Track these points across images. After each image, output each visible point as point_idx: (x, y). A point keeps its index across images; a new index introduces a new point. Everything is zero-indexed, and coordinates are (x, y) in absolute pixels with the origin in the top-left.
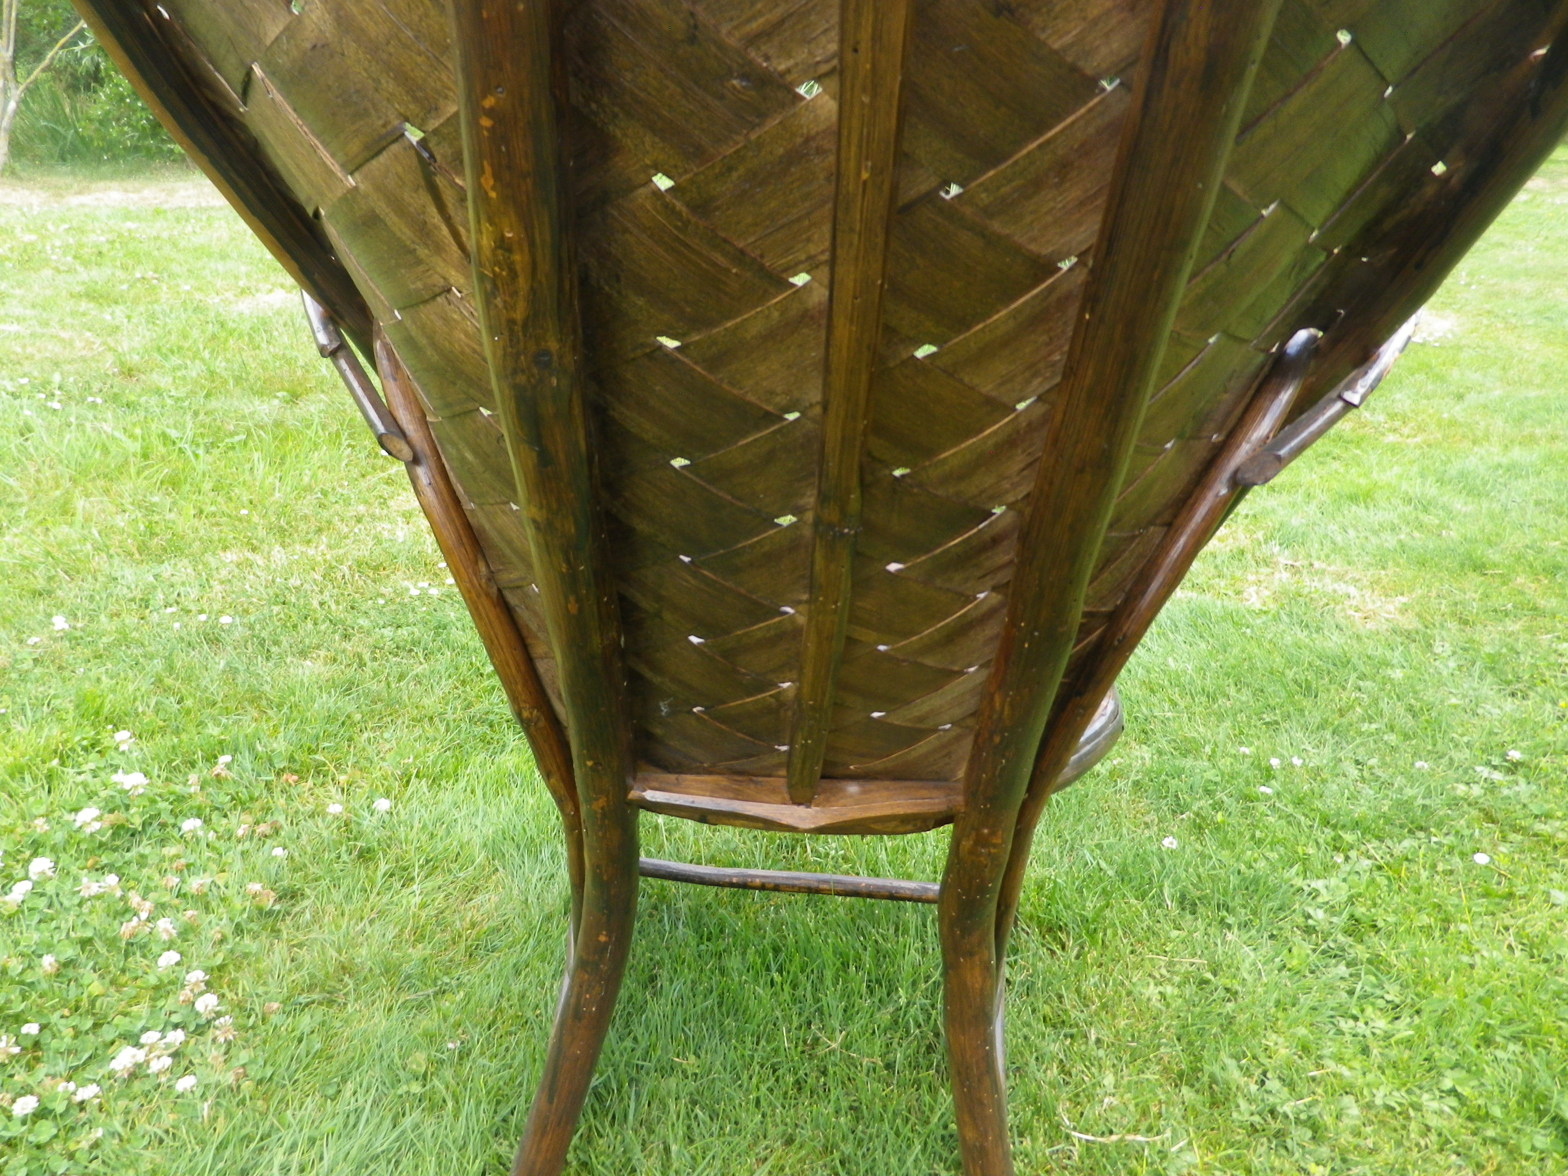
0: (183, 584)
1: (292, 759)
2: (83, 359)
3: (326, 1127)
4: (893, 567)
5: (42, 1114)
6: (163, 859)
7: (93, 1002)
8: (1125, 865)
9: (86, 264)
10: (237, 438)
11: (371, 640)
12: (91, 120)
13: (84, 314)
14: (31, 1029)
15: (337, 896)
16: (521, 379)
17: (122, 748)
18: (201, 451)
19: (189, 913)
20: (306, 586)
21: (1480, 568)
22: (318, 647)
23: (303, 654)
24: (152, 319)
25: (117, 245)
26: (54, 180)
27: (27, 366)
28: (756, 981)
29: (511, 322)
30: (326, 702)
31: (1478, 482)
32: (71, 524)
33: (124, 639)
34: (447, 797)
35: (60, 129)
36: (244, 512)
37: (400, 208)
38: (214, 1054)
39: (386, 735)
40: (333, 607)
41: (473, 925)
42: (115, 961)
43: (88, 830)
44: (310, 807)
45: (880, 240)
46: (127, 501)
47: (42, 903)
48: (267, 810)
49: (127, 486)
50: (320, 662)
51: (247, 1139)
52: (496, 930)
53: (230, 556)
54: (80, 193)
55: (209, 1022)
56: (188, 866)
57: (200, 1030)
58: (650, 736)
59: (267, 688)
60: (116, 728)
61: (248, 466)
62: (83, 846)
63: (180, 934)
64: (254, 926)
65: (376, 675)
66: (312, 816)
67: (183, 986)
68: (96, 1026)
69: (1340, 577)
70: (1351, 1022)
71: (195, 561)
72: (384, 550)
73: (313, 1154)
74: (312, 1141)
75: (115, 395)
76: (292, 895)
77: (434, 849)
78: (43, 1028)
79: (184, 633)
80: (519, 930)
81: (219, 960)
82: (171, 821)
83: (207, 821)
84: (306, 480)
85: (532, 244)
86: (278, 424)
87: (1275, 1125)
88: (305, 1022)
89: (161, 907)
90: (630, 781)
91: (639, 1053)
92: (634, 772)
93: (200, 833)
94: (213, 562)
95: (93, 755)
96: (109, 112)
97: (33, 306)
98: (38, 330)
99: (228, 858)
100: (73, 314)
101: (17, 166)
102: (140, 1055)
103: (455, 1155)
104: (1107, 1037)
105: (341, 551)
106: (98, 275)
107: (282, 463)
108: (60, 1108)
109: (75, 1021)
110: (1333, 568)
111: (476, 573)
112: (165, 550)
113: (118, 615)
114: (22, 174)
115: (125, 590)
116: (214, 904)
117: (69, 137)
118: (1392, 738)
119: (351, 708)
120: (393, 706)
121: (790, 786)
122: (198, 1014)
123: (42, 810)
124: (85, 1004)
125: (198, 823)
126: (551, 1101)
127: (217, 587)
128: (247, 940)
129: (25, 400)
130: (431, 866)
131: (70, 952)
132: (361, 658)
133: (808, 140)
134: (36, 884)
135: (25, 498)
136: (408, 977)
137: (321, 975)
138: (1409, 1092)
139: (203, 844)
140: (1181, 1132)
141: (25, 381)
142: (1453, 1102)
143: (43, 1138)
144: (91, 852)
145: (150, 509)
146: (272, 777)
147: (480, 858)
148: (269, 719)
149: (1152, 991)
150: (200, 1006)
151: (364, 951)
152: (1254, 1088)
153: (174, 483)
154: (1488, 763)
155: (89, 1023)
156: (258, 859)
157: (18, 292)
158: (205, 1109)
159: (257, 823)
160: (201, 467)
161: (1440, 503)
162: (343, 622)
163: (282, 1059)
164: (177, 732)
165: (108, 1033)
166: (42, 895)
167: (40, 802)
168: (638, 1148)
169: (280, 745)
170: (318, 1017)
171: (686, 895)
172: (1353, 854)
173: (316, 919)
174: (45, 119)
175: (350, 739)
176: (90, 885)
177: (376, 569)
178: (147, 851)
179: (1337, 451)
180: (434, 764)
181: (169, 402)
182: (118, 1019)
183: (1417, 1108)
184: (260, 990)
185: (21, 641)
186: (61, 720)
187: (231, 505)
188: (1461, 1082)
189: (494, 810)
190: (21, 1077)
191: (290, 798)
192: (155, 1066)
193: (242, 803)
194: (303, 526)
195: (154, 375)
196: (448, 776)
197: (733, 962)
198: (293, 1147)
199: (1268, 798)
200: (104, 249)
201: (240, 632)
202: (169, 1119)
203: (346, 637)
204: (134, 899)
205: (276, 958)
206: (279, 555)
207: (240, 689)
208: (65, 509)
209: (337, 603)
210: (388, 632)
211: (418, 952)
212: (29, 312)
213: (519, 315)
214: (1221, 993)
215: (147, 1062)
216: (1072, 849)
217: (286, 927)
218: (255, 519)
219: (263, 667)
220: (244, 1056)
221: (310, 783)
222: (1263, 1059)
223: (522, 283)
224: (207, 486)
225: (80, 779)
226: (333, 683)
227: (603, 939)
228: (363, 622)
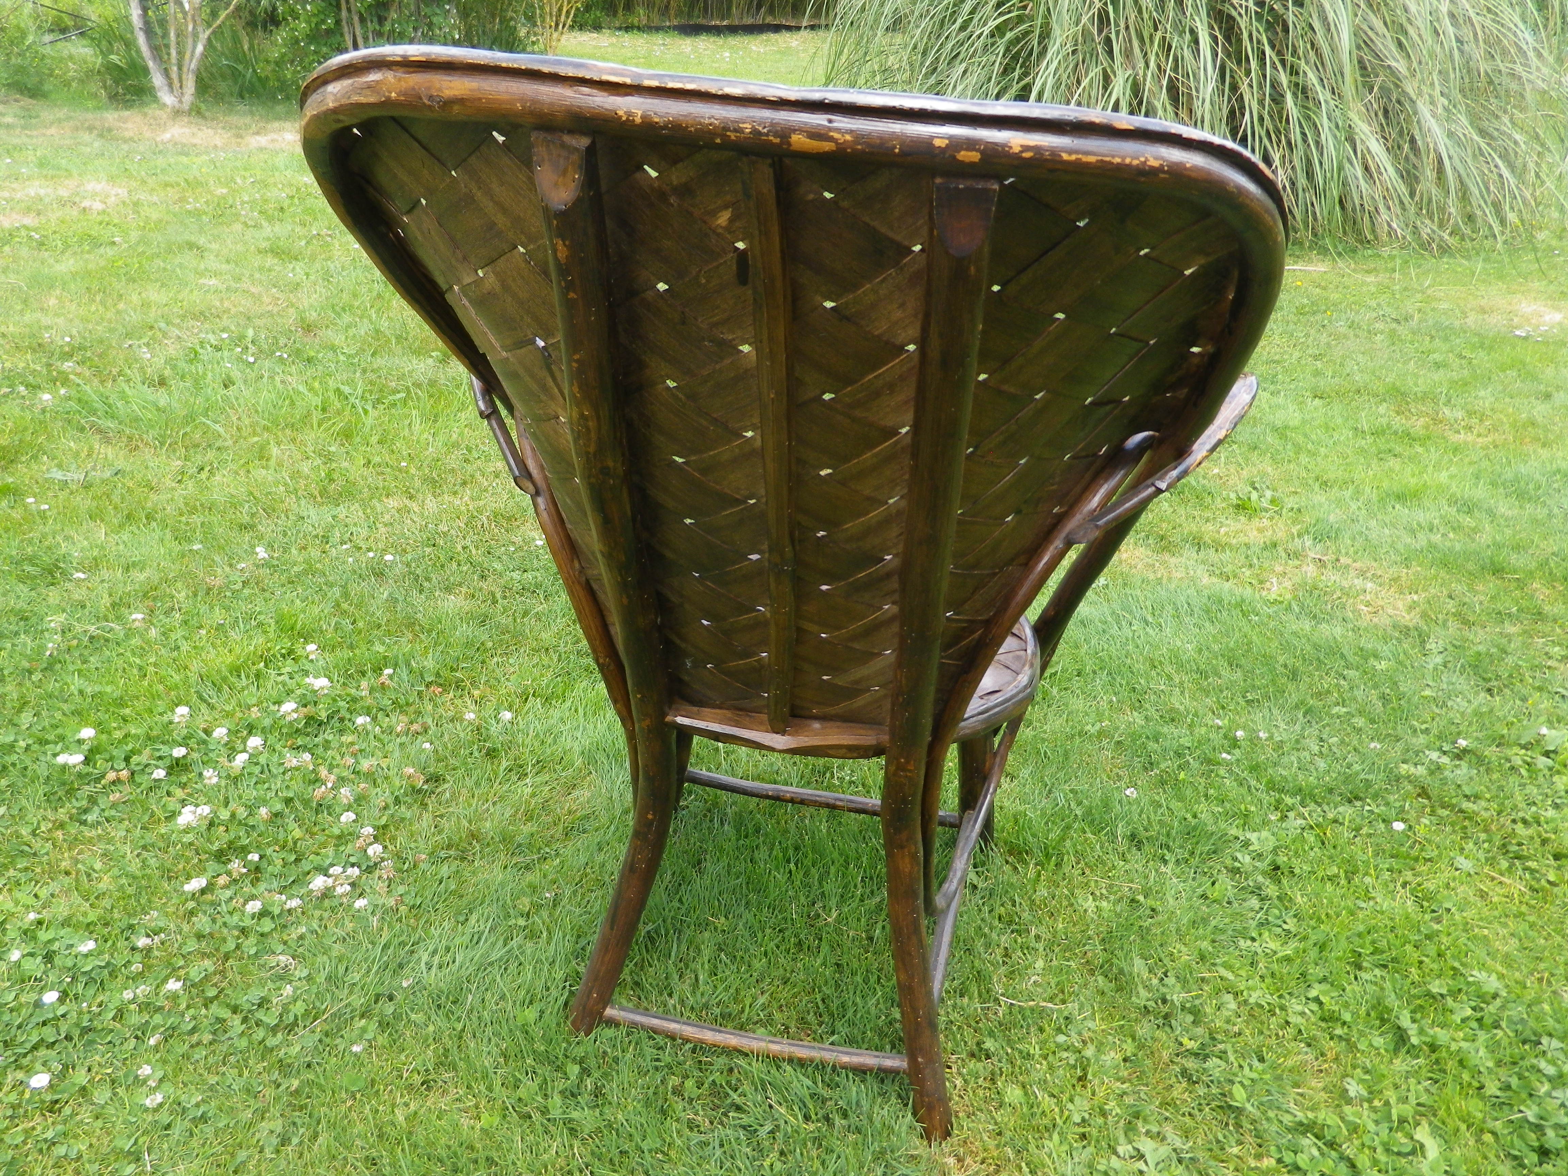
0: (355, 525)
1: (438, 675)
2: (271, 314)
3: (457, 941)
4: (824, 588)
5: (264, 913)
6: (341, 746)
7: (295, 843)
8: (1091, 808)
9: (270, 219)
10: (399, 396)
11: (502, 582)
12: (268, 62)
13: (269, 270)
14: (254, 857)
15: (469, 782)
16: (593, 480)
17: (312, 657)
18: (369, 407)
19: (362, 786)
20: (453, 532)
21: (1497, 571)
22: (460, 585)
23: (448, 590)
24: (327, 276)
25: (296, 200)
26: (234, 119)
27: (225, 322)
28: (777, 869)
29: (588, 453)
30: (464, 630)
31: (1531, 486)
32: (267, 467)
33: (310, 570)
34: (556, 714)
35: (240, 67)
36: (404, 464)
37: (532, 376)
38: (381, 887)
39: (511, 661)
40: (474, 551)
41: (570, 812)
42: (309, 815)
43: (288, 718)
44: (450, 714)
45: (785, 424)
46: (310, 449)
47: (257, 770)
48: (419, 713)
49: (310, 436)
50: (462, 597)
51: (403, 944)
52: (587, 817)
53: (392, 503)
54: (258, 133)
55: (376, 864)
56: (361, 751)
57: (370, 870)
58: (680, 681)
59: (419, 616)
60: (306, 642)
61: (407, 422)
62: (285, 730)
63: (355, 800)
64: (409, 800)
65: (505, 611)
66: (452, 721)
67: (358, 837)
68: (297, 860)
69: (1362, 574)
70: (1249, 942)
71: (364, 505)
72: (517, 504)
73: (448, 958)
74: (448, 949)
75: (298, 350)
76: (436, 779)
77: (544, 753)
78: (261, 857)
79: (356, 568)
80: (604, 820)
81: (383, 821)
82: (348, 716)
83: (374, 719)
84: (455, 436)
85: (598, 418)
86: (432, 383)
87: (1165, 1009)
88: (445, 870)
89: (342, 780)
90: (666, 709)
91: (683, 911)
92: (671, 703)
93: (369, 727)
94: (379, 508)
95: (289, 661)
96: (285, 54)
97: (228, 262)
98: (233, 285)
99: (390, 747)
100: (261, 269)
101: (203, 107)
102: (330, 881)
103: (546, 966)
104: (1046, 935)
105: (482, 503)
106: (280, 230)
107: (435, 421)
108: (277, 911)
109: (283, 855)
110: (1358, 565)
111: (572, 567)
112: (341, 495)
113: (305, 548)
114: (207, 114)
115: (311, 528)
116: (379, 781)
117: (248, 76)
118: (1360, 722)
119: (484, 637)
120: (518, 638)
121: (771, 721)
122: (368, 858)
123: (254, 701)
124: (290, 843)
125: (368, 719)
126: (612, 929)
127: (383, 530)
128: (403, 808)
129: (226, 353)
130: (541, 765)
131: (278, 806)
132: (494, 596)
133: (746, 371)
134: (251, 756)
135: (230, 443)
136: (519, 845)
137: (456, 839)
138: (1281, 997)
139: (371, 737)
140: (1087, 1007)
141: (225, 335)
142: (1314, 1007)
143: (266, 929)
144: (290, 735)
145: (328, 458)
146: (423, 688)
147: (578, 763)
148: (421, 641)
149: (1090, 904)
150: (370, 851)
151: (488, 824)
152: (1155, 981)
153: (347, 435)
154: (1440, 749)
155: (293, 858)
156: (412, 750)
157: (215, 246)
158: (375, 921)
159: (411, 723)
160: (369, 421)
161: (1485, 506)
162: (481, 565)
163: (428, 894)
164: (351, 647)
165: (306, 866)
166: (257, 764)
167: (251, 694)
168: (677, 977)
169: (430, 663)
170: (453, 868)
171: (734, 803)
172: (1291, 815)
173: (454, 797)
174: (227, 59)
175: (483, 662)
176: (292, 760)
177: (509, 519)
178: (331, 737)
179: (1398, 449)
180: (548, 686)
181: (342, 358)
182: (312, 857)
183: (1283, 1008)
184: (413, 845)
185: (231, 565)
186: (265, 632)
187: (394, 457)
188: (1325, 993)
189: (592, 726)
190: (248, 889)
191: (436, 706)
192: (339, 890)
193: (401, 707)
194: (450, 479)
195: (330, 332)
196: (558, 697)
197: (762, 854)
198: (435, 952)
199: (1228, 764)
200: (285, 205)
201: (399, 569)
202: (350, 926)
203: (483, 577)
204: (323, 772)
205: (424, 824)
206: (431, 504)
207: (398, 616)
208: (262, 454)
209: (477, 548)
210: (516, 575)
211: (528, 828)
212: (225, 267)
213: (592, 449)
214: (1148, 912)
215: (334, 887)
216: (1050, 792)
217: (431, 802)
218: (413, 471)
219: (418, 599)
220: (401, 889)
221: (451, 695)
222: (1166, 961)
223: (593, 435)
224: (374, 440)
225: (280, 679)
226: (470, 617)
227: (650, 817)
228: (498, 566)
